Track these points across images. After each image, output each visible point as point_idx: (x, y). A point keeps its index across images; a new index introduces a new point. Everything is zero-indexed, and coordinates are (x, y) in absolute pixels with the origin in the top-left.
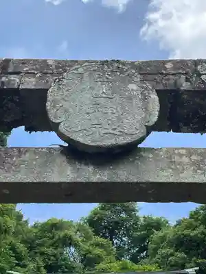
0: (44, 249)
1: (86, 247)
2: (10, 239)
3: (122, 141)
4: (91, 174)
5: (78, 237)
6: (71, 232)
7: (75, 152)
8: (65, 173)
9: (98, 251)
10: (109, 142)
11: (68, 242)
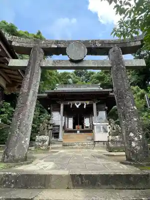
0: (63, 79)
1: (74, 79)
2: (55, 76)
3: (80, 59)
4: (75, 65)
5: (72, 76)
6: (70, 75)
7: (72, 61)
8: (70, 65)
9: (77, 80)
10: (77, 59)
11: (69, 77)
